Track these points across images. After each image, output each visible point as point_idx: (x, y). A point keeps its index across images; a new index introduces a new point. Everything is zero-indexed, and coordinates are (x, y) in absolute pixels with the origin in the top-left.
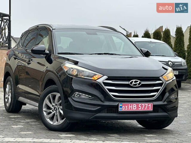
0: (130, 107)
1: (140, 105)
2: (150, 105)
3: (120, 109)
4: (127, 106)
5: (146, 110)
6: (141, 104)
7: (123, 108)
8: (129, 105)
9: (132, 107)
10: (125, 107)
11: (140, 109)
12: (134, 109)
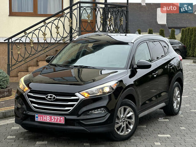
0: (44, 118)
1: (52, 117)
2: (62, 118)
3: (36, 119)
4: (42, 117)
5: (58, 122)
6: (54, 117)
7: (39, 118)
8: (44, 116)
9: (46, 118)
10: (41, 118)
11: (53, 121)
12: (47, 120)
